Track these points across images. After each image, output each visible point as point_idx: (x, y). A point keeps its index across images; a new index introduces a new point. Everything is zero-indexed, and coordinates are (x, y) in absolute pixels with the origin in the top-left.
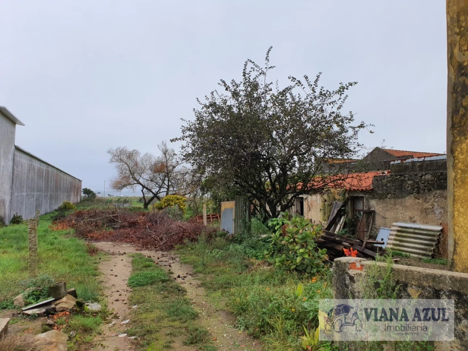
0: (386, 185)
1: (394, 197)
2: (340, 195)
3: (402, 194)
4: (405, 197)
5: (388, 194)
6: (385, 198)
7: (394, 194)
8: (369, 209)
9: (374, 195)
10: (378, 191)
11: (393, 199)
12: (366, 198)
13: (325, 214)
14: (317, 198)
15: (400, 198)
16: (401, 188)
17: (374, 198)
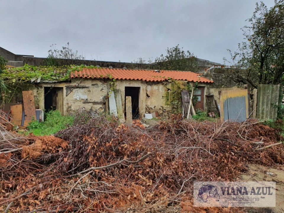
0: (221, 80)
1: (226, 87)
2: (185, 86)
3: (231, 85)
4: (232, 87)
5: (222, 85)
6: (220, 87)
7: (226, 85)
8: (209, 94)
9: (213, 86)
10: (216, 83)
11: (225, 88)
12: (207, 87)
13: (168, 99)
14: (159, 88)
15: (229, 87)
16: (231, 82)
17: (213, 87)
